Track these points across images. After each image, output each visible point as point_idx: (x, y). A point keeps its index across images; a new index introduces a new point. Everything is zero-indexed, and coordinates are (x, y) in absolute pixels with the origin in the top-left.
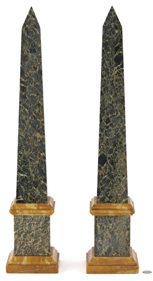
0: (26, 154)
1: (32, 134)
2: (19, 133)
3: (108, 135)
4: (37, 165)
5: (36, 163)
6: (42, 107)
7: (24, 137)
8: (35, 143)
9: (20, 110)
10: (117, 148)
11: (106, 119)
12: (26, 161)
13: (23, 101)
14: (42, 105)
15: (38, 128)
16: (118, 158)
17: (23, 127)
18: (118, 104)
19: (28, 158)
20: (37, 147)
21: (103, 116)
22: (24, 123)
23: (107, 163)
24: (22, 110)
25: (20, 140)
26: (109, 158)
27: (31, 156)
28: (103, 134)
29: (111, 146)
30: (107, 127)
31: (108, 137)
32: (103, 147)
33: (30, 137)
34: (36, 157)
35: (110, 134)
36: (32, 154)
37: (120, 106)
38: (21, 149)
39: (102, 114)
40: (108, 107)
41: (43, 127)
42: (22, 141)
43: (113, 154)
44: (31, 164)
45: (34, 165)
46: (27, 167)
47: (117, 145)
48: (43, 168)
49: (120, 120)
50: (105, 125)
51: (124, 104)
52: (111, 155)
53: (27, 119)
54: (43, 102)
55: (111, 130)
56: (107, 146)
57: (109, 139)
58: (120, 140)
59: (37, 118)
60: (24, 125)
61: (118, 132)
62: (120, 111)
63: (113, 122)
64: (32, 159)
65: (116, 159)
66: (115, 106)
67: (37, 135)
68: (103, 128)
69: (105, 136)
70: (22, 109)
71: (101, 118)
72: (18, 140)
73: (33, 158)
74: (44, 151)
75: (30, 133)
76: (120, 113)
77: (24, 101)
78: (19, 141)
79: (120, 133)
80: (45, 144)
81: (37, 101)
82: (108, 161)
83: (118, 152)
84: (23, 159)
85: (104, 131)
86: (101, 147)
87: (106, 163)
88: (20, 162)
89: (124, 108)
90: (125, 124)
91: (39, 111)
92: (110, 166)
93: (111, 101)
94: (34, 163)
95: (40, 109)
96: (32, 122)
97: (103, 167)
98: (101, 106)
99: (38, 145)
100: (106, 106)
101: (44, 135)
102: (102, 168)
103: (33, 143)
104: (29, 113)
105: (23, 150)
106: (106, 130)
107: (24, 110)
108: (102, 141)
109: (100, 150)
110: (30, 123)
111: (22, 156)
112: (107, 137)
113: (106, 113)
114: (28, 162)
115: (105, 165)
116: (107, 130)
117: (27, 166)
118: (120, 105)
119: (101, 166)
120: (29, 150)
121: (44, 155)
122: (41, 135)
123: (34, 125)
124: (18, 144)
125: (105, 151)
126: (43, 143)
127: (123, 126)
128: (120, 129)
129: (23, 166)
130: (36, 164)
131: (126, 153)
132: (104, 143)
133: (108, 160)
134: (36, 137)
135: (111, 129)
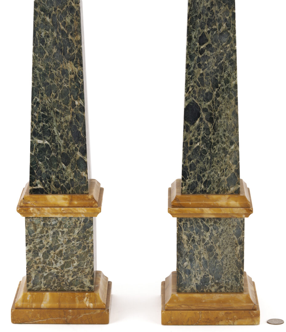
0: (47, 102)
1: (58, 65)
2: (34, 63)
3: (203, 67)
4: (68, 123)
5: (67, 119)
6: (78, 14)
7: (43, 69)
8: (65, 82)
9: (35, 19)
10: (221, 90)
11: (199, 36)
12: (47, 115)
13: (41, 2)
14: (77, 9)
15: (70, 54)
16: (222, 110)
17: (42, 51)
18: (222, 8)
19: (52, 109)
20: (68, 89)
21: (194, 31)
22: (43, 44)
23: (201, 120)
24: (39, 20)
25: (36, 75)
26: (205, 110)
27: (56, 106)
28: (193, 65)
29: (208, 88)
30: (202, 52)
31: (203, 70)
32: (192, 89)
33: (55, 69)
34: (66, 108)
35: (206, 64)
36: (58, 101)
37: (227, 12)
38: (38, 93)
39: (191, 26)
40: (202, 13)
41: (80, 51)
42: (40, 78)
43: (213, 102)
44: (56, 121)
45: (62, 123)
46: (49, 127)
47: (219, 85)
48: (79, 128)
49: (226, 37)
50: (197, 48)
51: (234, 8)
52: (209, 103)
53: (48, 37)
54: (78, 4)
55: (209, 57)
56: (200, 88)
57: (205, 74)
58: (225, 75)
59: (68, 33)
60: (44, 47)
61: (221, 61)
62: (226, 20)
63: (212, 42)
64: (58, 111)
65: (219, 112)
66: (217, 12)
67: (69, 67)
68: (194, 53)
69: (196, 69)
70: (40, 16)
71: (190, 35)
72: (33, 76)
73: (61, 109)
74: (82, 96)
75: (55, 62)
76: (226, 24)
77: (43, 2)
78: (34, 78)
79: (226, 62)
80: (83, 83)
81: (68, 3)
82: (203, 115)
83: (222, 99)
84: (41, 111)
85: (196, 58)
86: (190, 89)
87: (199, 119)
88: (35, 117)
89: (234, 14)
90: (236, 45)
91: (72, 21)
92: (207, 125)
93: (209, 3)
94: (63, 120)
95: (74, 17)
96: (58, 42)
97: (194, 127)
98: (190, 10)
99: (71, 85)
100: (199, 11)
101: (81, 65)
102: (192, 128)
103: (61, 80)
104: (52, 24)
105: (42, 94)
106: (198, 57)
107: (44, 20)
108: (191, 78)
109: (187, 95)
110: (55, 43)
111: (41, 106)
112: (201, 70)
113: (199, 24)
114: (52, 117)
115: (197, 122)
116: (200, 56)
117: (50, 125)
118: (227, 9)
119: (189, 125)
120: (53, 95)
121: (81, 105)
122: (76, 67)
123: (63, 48)
124: (33, 84)
125: (197, 97)
126: (79, 81)
127: (231, 50)
128: (225, 55)
129: (41, 124)
130: (66, 121)
131: (236, 100)
132: (195, 82)
133: (202, 113)
134: (67, 70)
135: (209, 55)
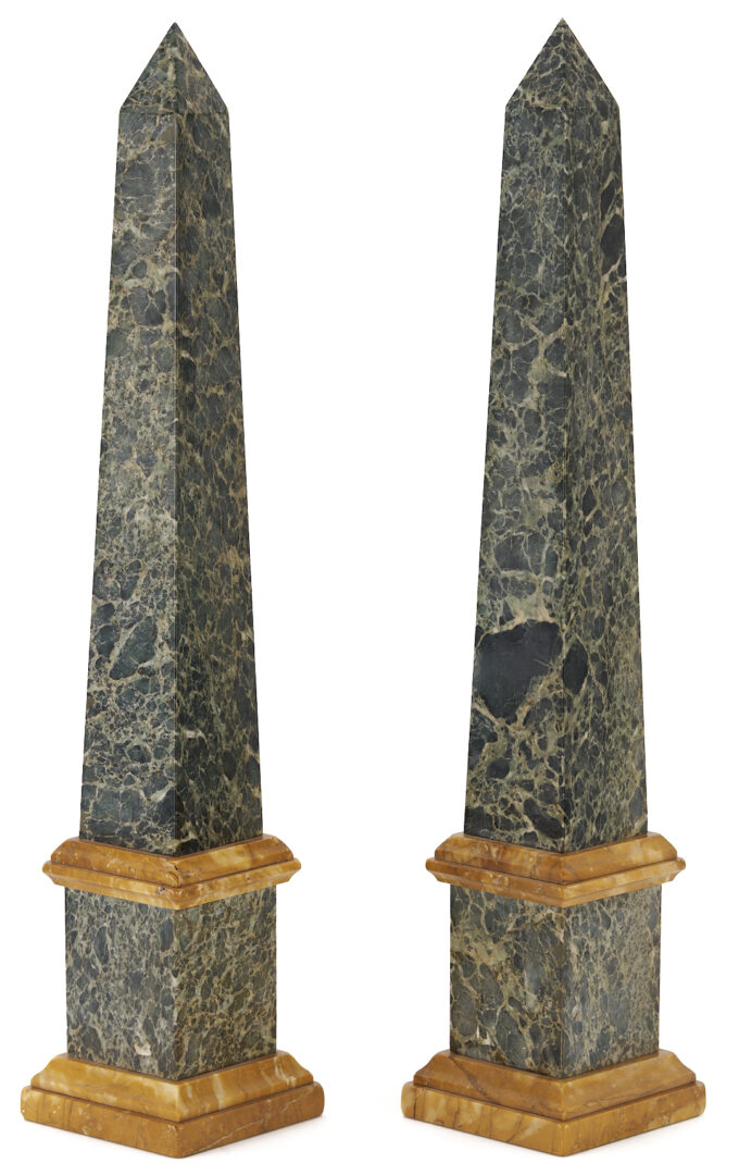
0: (200, 642)
1: (215, 557)
3: (591, 563)
7: (194, 571)
10: (616, 610)
11: (583, 495)
12: (200, 672)
16: (619, 653)
17: (190, 530)
19: (207, 657)
22: (192, 515)
23: (590, 680)
26: (595, 658)
29: (599, 608)
30: (588, 529)
32: (575, 615)
33: (211, 567)
35: (594, 556)
37: (621, 437)
38: (186, 625)
43: (606, 638)
47: (615, 599)
49: (622, 492)
50: (581, 522)
52: (600, 641)
53: (199, 497)
55: (598, 539)
56: (587, 609)
57: (593, 578)
58: (623, 576)
60: (193, 521)
61: (616, 546)
62: (620, 453)
63: (602, 506)
65: (615, 657)
66: (608, 438)
68: (577, 534)
75: (211, 552)
76: (621, 463)
77: (190, 422)
79: (623, 546)
82: (592, 669)
83: (618, 629)
84: (193, 666)
85: (579, 545)
87: (586, 680)
92: (598, 690)
96: (214, 505)
104: (204, 469)
105: (192, 627)
106: (583, 542)
107: (192, 460)
108: (573, 591)
110: (209, 511)
111: (190, 653)
112: (588, 569)
115: (584, 686)
116: (586, 539)
120: (208, 626)
123: (221, 518)
125: (583, 632)
127: (630, 518)
128: (621, 531)
129: (192, 695)
132: (579, 598)
133: (591, 666)
135: (598, 536)
